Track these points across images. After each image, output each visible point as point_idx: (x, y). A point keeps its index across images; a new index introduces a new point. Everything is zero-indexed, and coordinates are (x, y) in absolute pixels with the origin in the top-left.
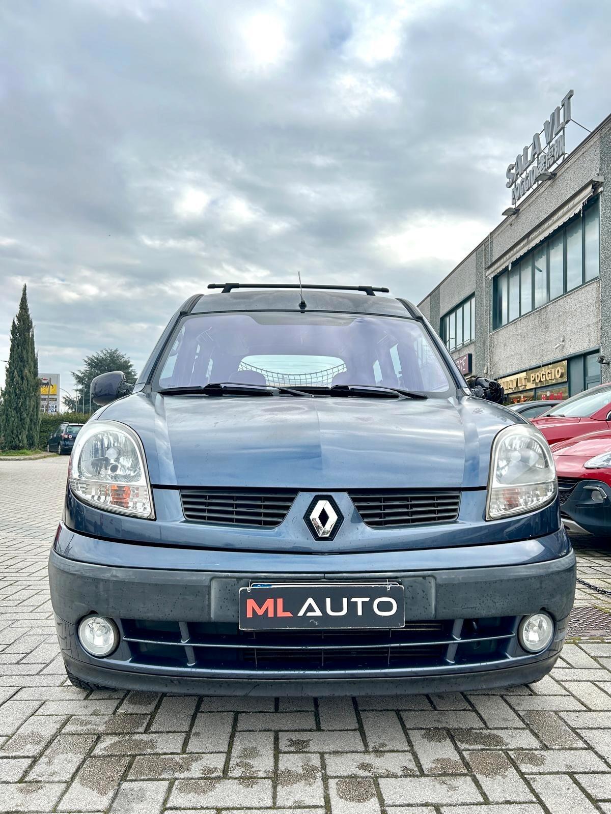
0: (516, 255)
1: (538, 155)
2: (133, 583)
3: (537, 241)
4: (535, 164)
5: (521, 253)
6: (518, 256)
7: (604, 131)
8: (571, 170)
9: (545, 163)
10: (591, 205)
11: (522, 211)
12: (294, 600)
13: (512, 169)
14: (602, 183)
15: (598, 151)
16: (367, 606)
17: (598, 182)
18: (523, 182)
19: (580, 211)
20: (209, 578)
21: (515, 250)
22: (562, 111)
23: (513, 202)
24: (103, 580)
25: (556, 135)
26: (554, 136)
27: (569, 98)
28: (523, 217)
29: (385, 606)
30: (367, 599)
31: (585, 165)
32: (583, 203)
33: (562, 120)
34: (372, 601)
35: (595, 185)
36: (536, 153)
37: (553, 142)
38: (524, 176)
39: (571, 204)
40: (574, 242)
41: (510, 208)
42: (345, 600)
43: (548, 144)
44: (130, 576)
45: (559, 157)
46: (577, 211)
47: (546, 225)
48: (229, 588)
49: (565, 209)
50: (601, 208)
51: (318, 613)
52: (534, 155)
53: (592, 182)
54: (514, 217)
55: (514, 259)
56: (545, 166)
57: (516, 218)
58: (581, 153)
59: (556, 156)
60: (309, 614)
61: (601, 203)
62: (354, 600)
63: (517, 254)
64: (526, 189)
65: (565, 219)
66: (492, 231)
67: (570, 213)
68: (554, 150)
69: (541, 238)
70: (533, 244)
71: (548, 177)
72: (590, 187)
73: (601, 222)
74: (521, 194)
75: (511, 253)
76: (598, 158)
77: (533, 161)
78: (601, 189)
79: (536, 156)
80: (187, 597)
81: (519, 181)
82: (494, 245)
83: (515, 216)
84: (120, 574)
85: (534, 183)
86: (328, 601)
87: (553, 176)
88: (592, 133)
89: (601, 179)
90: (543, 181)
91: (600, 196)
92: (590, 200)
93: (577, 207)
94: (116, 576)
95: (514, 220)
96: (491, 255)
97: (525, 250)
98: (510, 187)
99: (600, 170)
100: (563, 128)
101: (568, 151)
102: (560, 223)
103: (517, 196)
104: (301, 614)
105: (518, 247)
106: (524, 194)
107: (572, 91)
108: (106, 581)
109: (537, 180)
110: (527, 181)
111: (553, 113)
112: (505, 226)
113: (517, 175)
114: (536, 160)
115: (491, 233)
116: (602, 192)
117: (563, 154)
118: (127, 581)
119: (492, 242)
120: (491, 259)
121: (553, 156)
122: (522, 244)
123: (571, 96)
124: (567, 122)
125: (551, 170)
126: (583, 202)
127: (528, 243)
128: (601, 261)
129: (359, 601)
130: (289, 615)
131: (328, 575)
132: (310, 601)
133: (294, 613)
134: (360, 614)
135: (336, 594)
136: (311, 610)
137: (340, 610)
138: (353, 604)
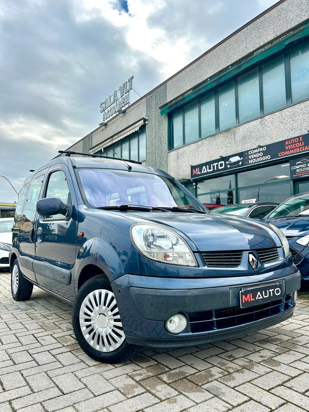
0: (105, 145)
1: (117, 101)
2: (202, 295)
3: (117, 140)
4: (115, 104)
5: (109, 144)
6: (107, 145)
7: (149, 97)
8: (133, 111)
9: (120, 105)
10: (143, 129)
11: (109, 125)
12: (254, 293)
13: (103, 104)
14: (147, 120)
15: (145, 105)
16: (273, 292)
17: (146, 119)
18: (109, 111)
19: (138, 130)
20: (229, 289)
21: (105, 143)
22: (128, 84)
23: (103, 120)
24: (188, 296)
25: (125, 93)
26: (124, 94)
27: (132, 79)
28: (109, 128)
29: (278, 292)
30: (273, 290)
31: (139, 110)
32: (139, 127)
33: (128, 88)
34: (274, 290)
35: (145, 120)
36: (115, 99)
37: (124, 97)
38: (109, 109)
39: (134, 126)
40: (134, 142)
41: (103, 123)
42: (268, 291)
43: (122, 97)
44: (200, 292)
45: (127, 104)
46: (136, 130)
47: (121, 133)
48: (234, 292)
49: (131, 128)
50: (147, 130)
51: (261, 297)
52: (114, 100)
53: (143, 118)
54: (104, 127)
55: (105, 147)
56: (120, 106)
57: (105, 127)
58: (137, 104)
59: (125, 103)
60: (259, 298)
61: (147, 128)
62: (270, 290)
63: (106, 145)
64: (110, 115)
65: (131, 132)
66: (92, 132)
67: (133, 130)
68: (124, 100)
69: (119, 139)
70: (115, 141)
71: (122, 112)
72: (142, 121)
73: (147, 137)
74: (108, 117)
75: (103, 144)
76: (145, 108)
77: (114, 103)
78: (147, 122)
79: (115, 101)
80: (223, 298)
81: (106, 111)
82: (93, 138)
83: (105, 126)
84: (195, 292)
85: (115, 113)
86: (263, 292)
87: (124, 112)
88: (141, 98)
89: (147, 118)
90: (119, 113)
91: (147, 125)
92: (142, 126)
93: (136, 128)
94: (194, 293)
95: (104, 128)
96: (92, 143)
97: (111, 143)
98: (102, 112)
99: (146, 114)
100: (129, 91)
101: (131, 103)
102: (129, 134)
103: (106, 117)
104: (257, 299)
105: (107, 141)
106: (109, 117)
107: (133, 76)
108: (190, 296)
109: (115, 112)
110: (111, 112)
111: (124, 84)
112: (99, 130)
113: (106, 107)
114: (115, 103)
115: (91, 133)
116: (147, 123)
117: (129, 103)
118: (199, 295)
119: (92, 137)
120: (92, 145)
121: (124, 103)
122: (109, 140)
123: (133, 78)
124: (131, 89)
125: (123, 109)
126: (139, 126)
127: (112, 140)
128: (147, 154)
129: (271, 290)
130: (254, 299)
131: (262, 282)
132: (259, 293)
133: (255, 298)
134: (272, 295)
135: (265, 289)
136: (259, 296)
137: (267, 295)
138: (270, 292)
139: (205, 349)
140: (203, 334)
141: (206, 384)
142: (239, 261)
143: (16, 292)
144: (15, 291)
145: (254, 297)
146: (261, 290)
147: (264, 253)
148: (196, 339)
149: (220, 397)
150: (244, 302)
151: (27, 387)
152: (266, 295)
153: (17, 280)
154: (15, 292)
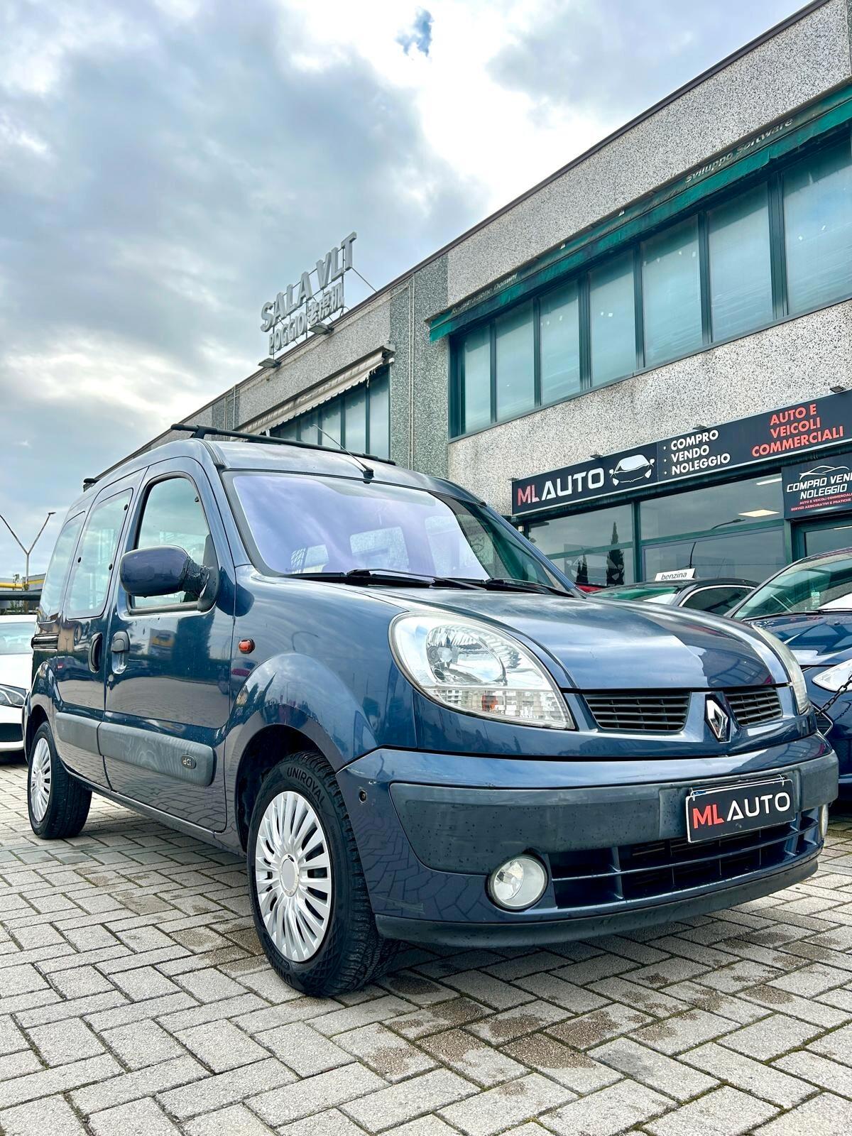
0: (275, 421)
1: (310, 299)
2: (587, 806)
3: (308, 407)
4: (303, 309)
5: (285, 419)
6: (280, 421)
7: (396, 292)
8: (353, 329)
9: (317, 312)
10: (380, 377)
11: (285, 365)
12: (722, 802)
13: (270, 309)
14: (393, 352)
15: (388, 314)
16: (771, 802)
17: (389, 350)
18: (285, 329)
19: (366, 381)
20: (657, 789)
21: (275, 414)
22: (340, 254)
23: (270, 351)
24: (550, 807)
25: (333, 280)
26: (330, 281)
27: (351, 242)
28: (286, 373)
29: (782, 802)
30: (771, 796)
31: (371, 327)
32: (370, 372)
33: (340, 265)
34: (774, 797)
35: (386, 354)
36: (305, 296)
37: (329, 288)
38: (287, 321)
39: (355, 370)
40: (356, 414)
41: (269, 359)
42: (757, 799)
43: (322, 289)
44: (581, 797)
45: (337, 309)
46: (362, 380)
47: (321, 389)
48: (671, 800)
49: (348, 374)
50: (391, 382)
51: (741, 816)
52: (302, 298)
53: (382, 349)
54: (272, 371)
55: (274, 424)
56: (317, 316)
57: (275, 372)
58: (366, 311)
59: (333, 307)
60: (735, 818)
61: (391, 376)
62: (762, 798)
63: (278, 419)
64: (290, 339)
65: (347, 386)
66: (238, 383)
67: (354, 380)
68: (330, 298)
69: (314, 404)
70: (302, 410)
71: (323, 330)
72: (379, 356)
73: (392, 399)
74: (283, 344)
75: (269, 417)
76: (388, 321)
77: (301, 306)
78: (391, 360)
79: (305, 300)
80: (641, 814)
81: (279, 327)
82: (242, 402)
83: (275, 369)
84: (570, 797)
85: (303, 334)
86: (746, 801)
87: (329, 331)
88: (377, 293)
89: (392, 348)
90: (316, 334)
91: (391, 368)
92: (378, 369)
93: (362, 375)
94: (566, 800)
95: (273, 374)
96: (237, 415)
97: (290, 416)
98: (266, 331)
99: (391, 337)
100: (342, 275)
101: (349, 306)
102: (340, 390)
103: (277, 344)
104: (729, 819)
105: (280, 411)
106: (286, 345)
107: (354, 234)
108: (554, 807)
109: (305, 331)
110: (292, 329)
111: (330, 254)
112: (259, 379)
113: (277, 318)
114: (304, 305)
115: (237, 386)
116: (392, 363)
117: (342, 307)
118: (580, 803)
119: (239, 397)
120: (237, 421)
121: (328, 306)
122: (286, 408)
123: (354, 239)
124: (347, 269)
125: (327, 322)
126: (370, 370)
127: (295, 408)
128: (391, 445)
129: (766, 798)
130: (721, 821)
131: (742, 776)
132: (734, 804)
133: (725, 819)
134: (768, 812)
135: (751, 794)
136: (735, 813)
137: (755, 811)
138: (762, 802)
139: (585, 960)
140: (587, 911)
141: (597, 1046)
142: (681, 719)
143: (44, 813)
144: (41, 810)
145: (723, 813)
146: (739, 796)
147: (744, 699)
148: (568, 925)
149: (640, 1077)
150: (696, 826)
151: (109, 1056)
152: (752, 810)
153: (47, 781)
154: (39, 817)
